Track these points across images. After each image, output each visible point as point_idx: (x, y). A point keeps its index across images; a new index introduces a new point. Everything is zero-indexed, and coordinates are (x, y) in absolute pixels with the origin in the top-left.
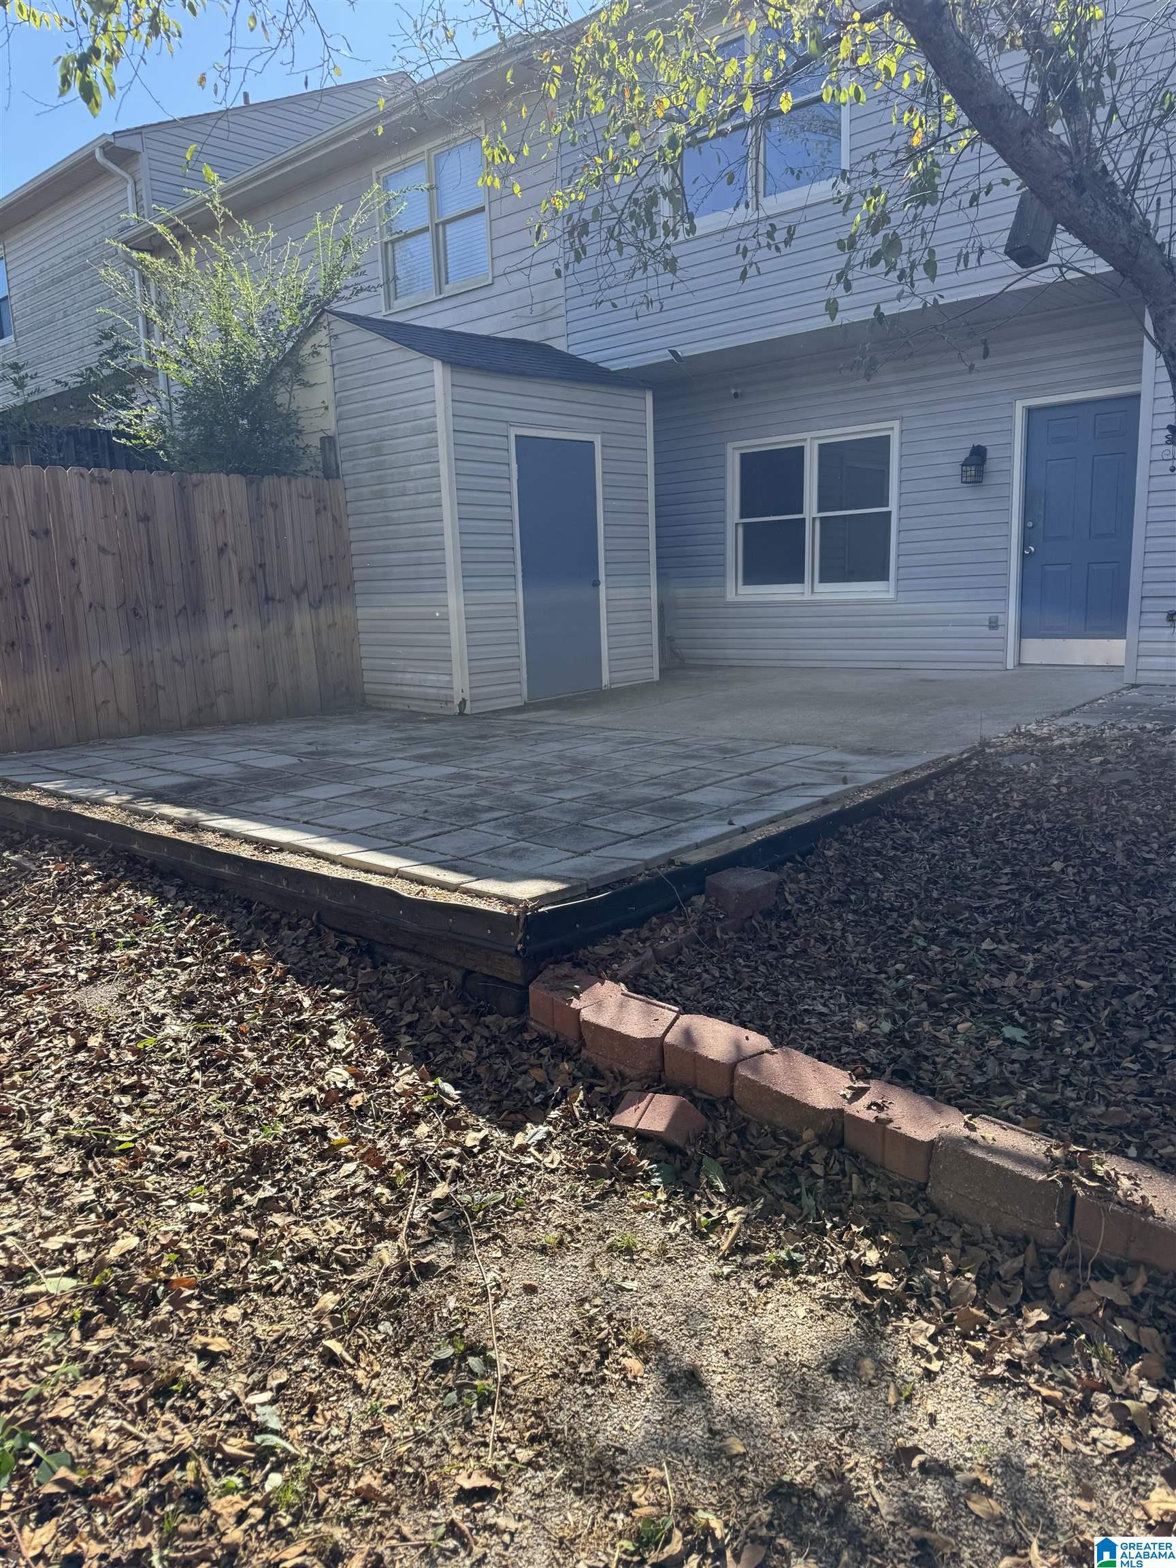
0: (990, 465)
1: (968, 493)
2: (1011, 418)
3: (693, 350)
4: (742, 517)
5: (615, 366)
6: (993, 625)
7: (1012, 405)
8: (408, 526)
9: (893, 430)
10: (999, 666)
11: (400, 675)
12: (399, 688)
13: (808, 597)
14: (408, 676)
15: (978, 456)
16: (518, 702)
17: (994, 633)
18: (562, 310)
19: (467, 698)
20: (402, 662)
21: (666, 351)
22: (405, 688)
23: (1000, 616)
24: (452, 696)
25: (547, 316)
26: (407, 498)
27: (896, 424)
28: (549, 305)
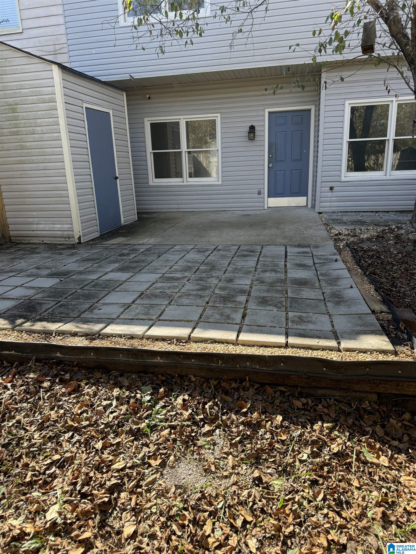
0: (257, 133)
1: (250, 144)
2: (264, 115)
3: (139, 76)
4: (153, 150)
5: (103, 79)
6: (259, 193)
7: (264, 110)
8: (38, 150)
9: (218, 118)
10: (262, 208)
11: (35, 226)
12: (35, 232)
13: (185, 183)
14: (41, 226)
15: (252, 129)
16: (97, 235)
17: (260, 196)
18: (65, 50)
19: (81, 235)
20: (36, 219)
21: (128, 75)
22: (39, 232)
23: (262, 190)
24: (73, 235)
25: (58, 52)
26: (36, 136)
27: (219, 115)
28: (58, 47)
